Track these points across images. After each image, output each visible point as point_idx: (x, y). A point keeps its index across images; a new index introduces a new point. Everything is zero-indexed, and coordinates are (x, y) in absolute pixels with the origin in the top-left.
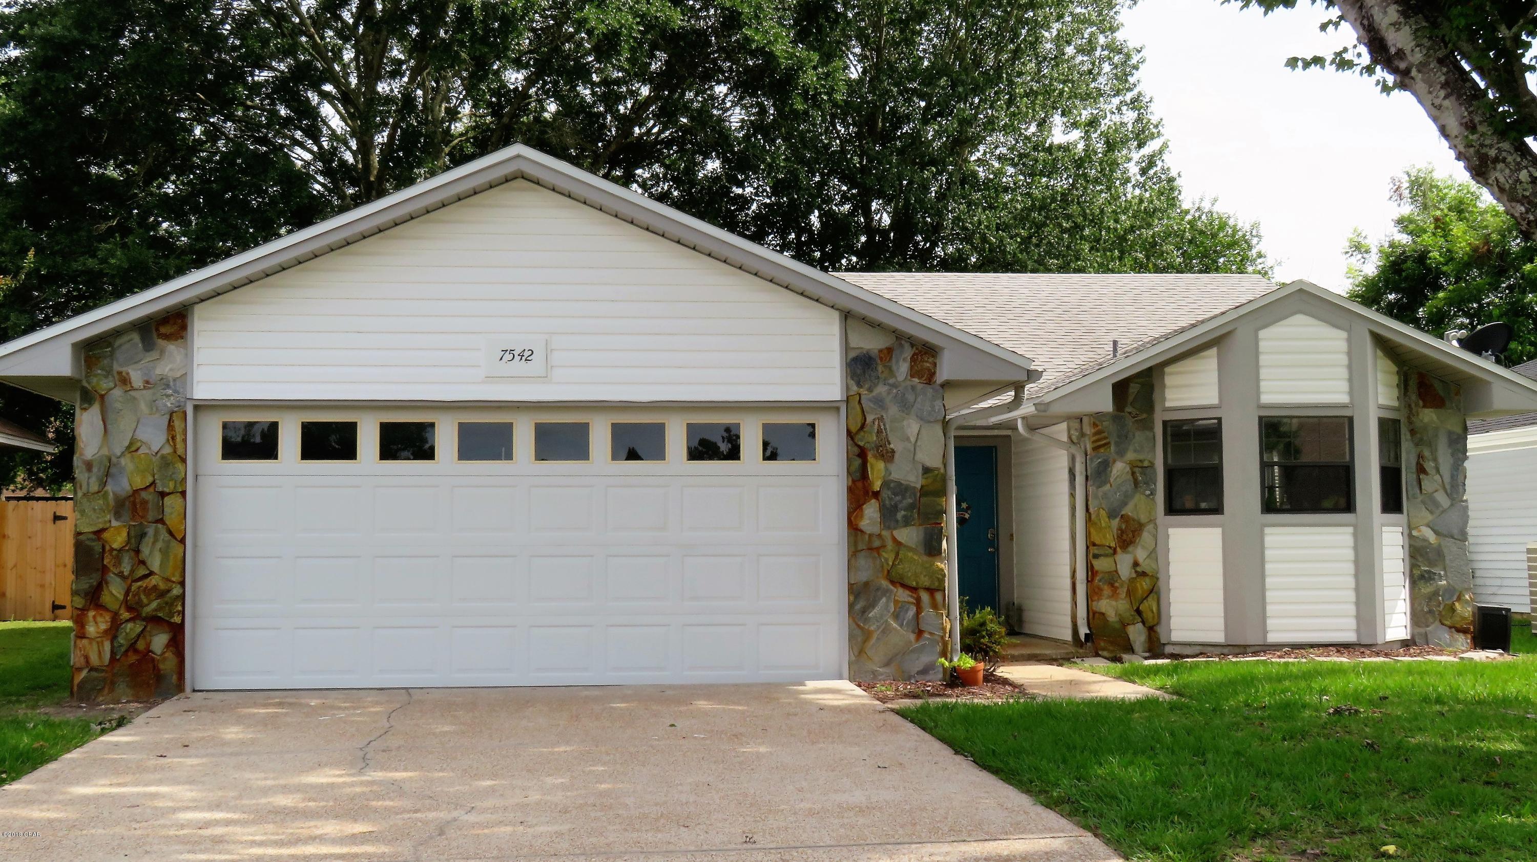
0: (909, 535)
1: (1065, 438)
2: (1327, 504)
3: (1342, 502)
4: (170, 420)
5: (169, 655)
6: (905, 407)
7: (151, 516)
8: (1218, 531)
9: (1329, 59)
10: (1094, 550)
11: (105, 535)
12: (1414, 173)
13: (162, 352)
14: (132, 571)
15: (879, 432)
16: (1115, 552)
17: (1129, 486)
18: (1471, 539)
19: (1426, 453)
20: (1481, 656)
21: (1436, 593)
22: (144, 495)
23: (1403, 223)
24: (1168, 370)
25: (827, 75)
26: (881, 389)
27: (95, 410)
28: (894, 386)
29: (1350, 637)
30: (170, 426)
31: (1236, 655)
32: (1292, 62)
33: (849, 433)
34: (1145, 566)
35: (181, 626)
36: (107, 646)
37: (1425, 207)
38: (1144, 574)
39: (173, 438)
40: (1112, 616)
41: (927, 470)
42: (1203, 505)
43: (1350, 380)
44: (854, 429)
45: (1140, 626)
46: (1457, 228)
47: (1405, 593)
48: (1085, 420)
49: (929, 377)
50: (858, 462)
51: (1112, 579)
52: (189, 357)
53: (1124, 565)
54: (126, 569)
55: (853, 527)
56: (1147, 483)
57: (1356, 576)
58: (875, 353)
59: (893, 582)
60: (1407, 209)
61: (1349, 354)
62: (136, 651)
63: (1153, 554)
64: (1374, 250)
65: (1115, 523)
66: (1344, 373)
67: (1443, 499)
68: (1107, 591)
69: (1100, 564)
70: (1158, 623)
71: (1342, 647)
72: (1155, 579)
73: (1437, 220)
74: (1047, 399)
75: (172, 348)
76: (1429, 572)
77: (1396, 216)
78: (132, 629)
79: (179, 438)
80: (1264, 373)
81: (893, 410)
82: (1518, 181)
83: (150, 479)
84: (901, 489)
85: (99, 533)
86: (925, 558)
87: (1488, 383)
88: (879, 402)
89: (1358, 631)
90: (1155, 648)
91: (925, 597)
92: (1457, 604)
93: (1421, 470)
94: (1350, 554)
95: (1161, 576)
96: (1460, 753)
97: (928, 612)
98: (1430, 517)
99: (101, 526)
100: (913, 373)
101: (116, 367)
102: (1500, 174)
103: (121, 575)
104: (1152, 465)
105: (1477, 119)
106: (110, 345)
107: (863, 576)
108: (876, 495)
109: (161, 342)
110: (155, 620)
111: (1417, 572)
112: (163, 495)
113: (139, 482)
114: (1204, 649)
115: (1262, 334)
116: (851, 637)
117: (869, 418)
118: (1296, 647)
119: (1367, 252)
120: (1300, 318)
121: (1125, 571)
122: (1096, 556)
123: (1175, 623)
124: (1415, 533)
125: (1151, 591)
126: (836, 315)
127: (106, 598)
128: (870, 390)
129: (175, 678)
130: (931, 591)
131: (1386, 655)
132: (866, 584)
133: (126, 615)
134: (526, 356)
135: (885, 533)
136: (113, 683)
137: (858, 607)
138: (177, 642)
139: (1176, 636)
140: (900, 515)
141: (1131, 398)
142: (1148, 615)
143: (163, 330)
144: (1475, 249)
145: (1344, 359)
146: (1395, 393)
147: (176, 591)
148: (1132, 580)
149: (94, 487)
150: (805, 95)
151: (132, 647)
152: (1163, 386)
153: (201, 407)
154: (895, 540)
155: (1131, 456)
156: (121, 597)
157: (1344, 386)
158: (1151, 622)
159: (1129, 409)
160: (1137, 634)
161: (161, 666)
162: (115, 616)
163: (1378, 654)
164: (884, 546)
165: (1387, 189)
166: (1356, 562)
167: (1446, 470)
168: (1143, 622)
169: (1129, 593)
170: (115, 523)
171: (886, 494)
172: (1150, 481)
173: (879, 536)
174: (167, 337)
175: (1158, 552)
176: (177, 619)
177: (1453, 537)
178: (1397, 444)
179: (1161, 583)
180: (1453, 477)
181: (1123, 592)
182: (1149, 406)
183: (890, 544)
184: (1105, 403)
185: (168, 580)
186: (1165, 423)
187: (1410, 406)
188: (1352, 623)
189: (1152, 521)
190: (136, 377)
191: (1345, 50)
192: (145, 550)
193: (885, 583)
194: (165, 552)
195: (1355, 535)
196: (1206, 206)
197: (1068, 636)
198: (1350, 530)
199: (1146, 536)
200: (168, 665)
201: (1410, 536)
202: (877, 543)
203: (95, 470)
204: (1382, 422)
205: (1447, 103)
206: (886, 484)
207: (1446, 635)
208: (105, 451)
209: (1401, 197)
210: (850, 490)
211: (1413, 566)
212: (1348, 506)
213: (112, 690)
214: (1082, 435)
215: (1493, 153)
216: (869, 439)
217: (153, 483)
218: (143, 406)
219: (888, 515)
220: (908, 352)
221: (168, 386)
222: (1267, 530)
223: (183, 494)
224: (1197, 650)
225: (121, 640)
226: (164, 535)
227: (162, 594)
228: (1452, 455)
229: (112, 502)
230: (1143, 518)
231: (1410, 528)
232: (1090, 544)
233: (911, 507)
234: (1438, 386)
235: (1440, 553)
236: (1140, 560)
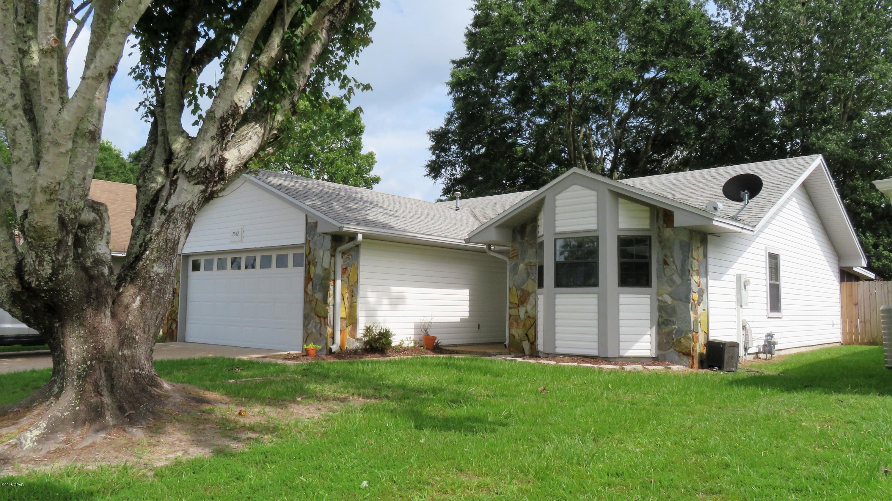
0: (320, 296)
8: (543, 296)
15: (314, 255)
16: (518, 306)
17: (525, 275)
19: (668, 253)
21: (671, 332)
29: (594, 352)
33: (306, 255)
34: (531, 313)
38: (530, 317)
40: (518, 336)
41: (325, 270)
43: (598, 217)
45: (527, 342)
47: (652, 332)
50: (308, 268)
51: (517, 319)
53: (522, 312)
55: (306, 292)
59: (315, 314)
61: (598, 203)
63: (534, 307)
65: (519, 293)
67: (677, 279)
68: (515, 324)
70: (534, 341)
72: (535, 320)
76: (666, 320)
80: (558, 217)
84: (318, 277)
86: (323, 305)
89: (599, 349)
91: (323, 320)
92: (682, 339)
93: (665, 263)
94: (595, 308)
95: (537, 318)
97: (323, 326)
98: (670, 289)
104: (534, 265)
107: (307, 312)
110: (174, 320)
111: (661, 320)
115: (557, 197)
116: (304, 335)
120: (575, 187)
121: (522, 315)
124: (660, 298)
125: (532, 326)
128: (312, 239)
129: (176, 337)
132: (308, 315)
137: (306, 323)
138: (177, 327)
139: (540, 347)
140: (318, 287)
141: (527, 233)
142: (530, 337)
145: (595, 206)
147: (177, 311)
148: (525, 320)
151: (171, 327)
152: (538, 225)
153: (189, 256)
154: (316, 297)
155: (527, 261)
158: (532, 340)
159: (526, 238)
160: (526, 345)
164: (313, 300)
167: (678, 262)
168: (529, 340)
169: (524, 325)
171: (314, 279)
172: (534, 273)
177: (681, 300)
179: (536, 322)
180: (683, 266)
181: (521, 325)
182: (534, 236)
187: (659, 227)
189: (535, 292)
193: (313, 314)
195: (598, 298)
198: (596, 296)
199: (531, 298)
201: (659, 300)
202: (311, 299)
207: (676, 358)
210: (306, 278)
211: (660, 316)
212: (594, 283)
216: (311, 258)
219: (314, 287)
222: (557, 296)
228: (682, 254)
230: (530, 291)
231: (658, 294)
233: (320, 284)
235: (674, 309)
236: (529, 310)
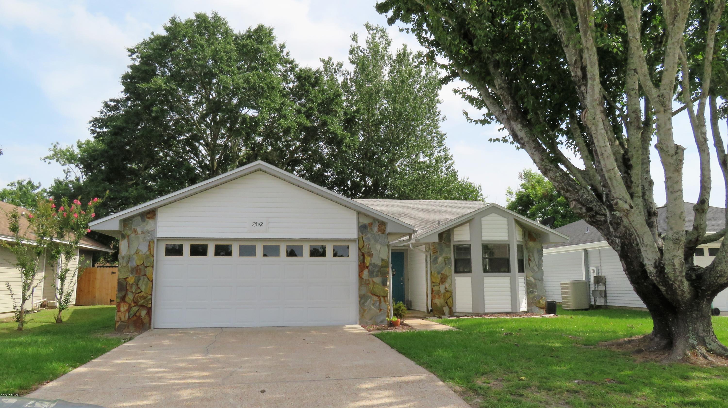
0: (377, 280)
1: (424, 250)
2: (502, 270)
3: (507, 270)
4: (149, 244)
5: (146, 317)
6: (376, 240)
7: (142, 273)
8: (470, 278)
9: (501, 139)
10: (433, 284)
11: (127, 279)
12: (526, 171)
13: (147, 223)
14: (136, 291)
15: (368, 248)
16: (439, 285)
17: (444, 265)
18: (544, 280)
19: (531, 255)
20: (548, 316)
21: (534, 297)
22: (140, 267)
23: (522, 186)
24: (455, 229)
25: (353, 140)
26: (369, 235)
27: (126, 241)
28: (373, 234)
29: (510, 310)
30: (149, 246)
31: (476, 316)
32: (490, 140)
33: (359, 249)
34: (448, 289)
35: (151, 308)
36: (127, 314)
37: (529, 181)
38: (448, 291)
39: (150, 249)
40: (439, 304)
41: (383, 260)
42: (466, 270)
43: (508, 233)
44: (361, 247)
45: (447, 307)
46: (538, 188)
47: (525, 297)
48: (430, 245)
49: (384, 231)
50: (362, 257)
51: (439, 293)
52: (156, 224)
53: (442, 288)
54: (134, 290)
55: (360, 277)
56: (449, 264)
57: (511, 292)
58: (367, 224)
59: (372, 294)
60: (524, 182)
61: (508, 225)
62: (136, 316)
63: (451, 285)
64: (514, 194)
65: (439, 276)
66: (507, 231)
67: (536, 268)
68: (437, 296)
69: (435, 288)
70: (452, 306)
71: (507, 313)
72: (451, 293)
73: (532, 185)
74: (419, 238)
75: (151, 221)
76: (532, 291)
77: (521, 184)
78: (135, 309)
79: (152, 249)
80: (483, 231)
81: (373, 241)
82: (556, 176)
83: (142, 262)
84: (375, 266)
85: (125, 279)
86: (382, 287)
87: (548, 234)
88: (369, 239)
89: (512, 308)
90: (452, 314)
91: (382, 299)
92: (541, 300)
93: (529, 260)
94: (509, 285)
95: (453, 292)
96: (543, 347)
97: (383, 303)
98: (532, 274)
99: (126, 277)
100: (379, 230)
101: (133, 227)
102: (551, 174)
103: (132, 292)
104: (450, 258)
105: (544, 158)
106: (131, 220)
107: (363, 292)
108: (367, 267)
109: (147, 219)
110: (142, 306)
111: (529, 291)
112: (146, 267)
113: (139, 263)
114: (466, 314)
115: (483, 219)
116: (360, 311)
117: (365, 244)
118: (494, 314)
119: (513, 194)
120: (493, 215)
121: (442, 290)
122: (434, 286)
123: (458, 306)
125: (450, 296)
126: (355, 213)
127: (127, 299)
128: (366, 235)
129: (148, 324)
130: (384, 297)
131: (520, 316)
132: (364, 295)
133: (133, 304)
134: (261, 224)
135: (370, 279)
136: (128, 326)
137: (362, 301)
138: (149, 313)
139: (458, 310)
140: (375, 273)
141: (444, 238)
142: (449, 303)
143: (148, 216)
144: (543, 194)
145: (506, 227)
146: (521, 237)
147: (149, 297)
148: (445, 293)
149: (125, 264)
150: (346, 146)
151: (135, 315)
152: (453, 234)
153: (159, 240)
154: (373, 281)
155: (444, 255)
156: (132, 299)
157: (507, 235)
158: (450, 306)
159: (443, 241)
160: (446, 310)
161: (144, 321)
162: (130, 305)
163: (518, 316)
164: (369, 283)
165: (518, 176)
166: (511, 288)
167: (537, 259)
169: (444, 297)
170: (131, 276)
171: (370, 267)
172: (450, 263)
173: (368, 280)
174: (149, 218)
175: (452, 285)
176: (149, 306)
177: (539, 280)
178: (522, 252)
179: (453, 294)
180: (539, 262)
181: (442, 297)
182: (449, 241)
183: (371, 283)
184: (436, 239)
185: (147, 293)
186: (454, 246)
187: (526, 241)
188: (510, 306)
189: (451, 275)
190: (139, 230)
191: (506, 137)
192: (140, 284)
193: (370, 295)
194: (146, 285)
195: (510, 279)
196: (465, 180)
197: (425, 310)
199: (449, 280)
200: (146, 320)
201: (527, 280)
202: (367, 282)
203: (125, 259)
204: (518, 246)
205: (535, 153)
206: (370, 264)
207: (538, 310)
208: (128, 253)
209: (522, 178)
210: (359, 266)
211: (528, 289)
212: (508, 271)
213: (128, 328)
214: (429, 249)
215: (549, 168)
216: (365, 250)
217: (143, 263)
218: (141, 240)
219: (371, 273)
220: (377, 224)
221: (149, 233)
222: (485, 278)
223: (153, 266)
224: (464, 314)
225: (132, 312)
226: (146, 279)
227: (145, 298)
228: (538, 255)
229: (130, 269)
230: (448, 275)
231: (527, 277)
232: (432, 282)
233: (378, 271)
234: (533, 234)
235: (535, 285)
236: (447, 287)
